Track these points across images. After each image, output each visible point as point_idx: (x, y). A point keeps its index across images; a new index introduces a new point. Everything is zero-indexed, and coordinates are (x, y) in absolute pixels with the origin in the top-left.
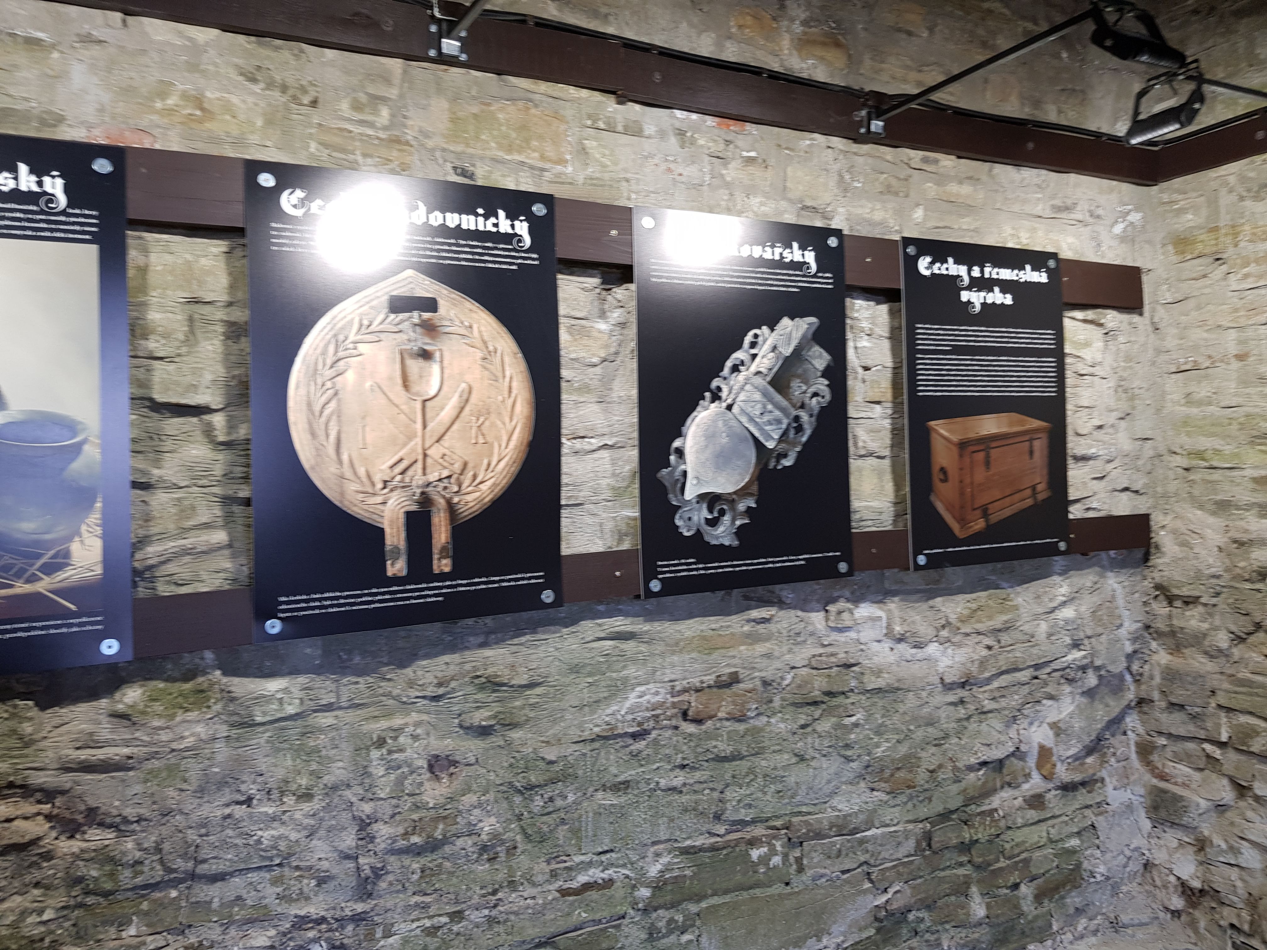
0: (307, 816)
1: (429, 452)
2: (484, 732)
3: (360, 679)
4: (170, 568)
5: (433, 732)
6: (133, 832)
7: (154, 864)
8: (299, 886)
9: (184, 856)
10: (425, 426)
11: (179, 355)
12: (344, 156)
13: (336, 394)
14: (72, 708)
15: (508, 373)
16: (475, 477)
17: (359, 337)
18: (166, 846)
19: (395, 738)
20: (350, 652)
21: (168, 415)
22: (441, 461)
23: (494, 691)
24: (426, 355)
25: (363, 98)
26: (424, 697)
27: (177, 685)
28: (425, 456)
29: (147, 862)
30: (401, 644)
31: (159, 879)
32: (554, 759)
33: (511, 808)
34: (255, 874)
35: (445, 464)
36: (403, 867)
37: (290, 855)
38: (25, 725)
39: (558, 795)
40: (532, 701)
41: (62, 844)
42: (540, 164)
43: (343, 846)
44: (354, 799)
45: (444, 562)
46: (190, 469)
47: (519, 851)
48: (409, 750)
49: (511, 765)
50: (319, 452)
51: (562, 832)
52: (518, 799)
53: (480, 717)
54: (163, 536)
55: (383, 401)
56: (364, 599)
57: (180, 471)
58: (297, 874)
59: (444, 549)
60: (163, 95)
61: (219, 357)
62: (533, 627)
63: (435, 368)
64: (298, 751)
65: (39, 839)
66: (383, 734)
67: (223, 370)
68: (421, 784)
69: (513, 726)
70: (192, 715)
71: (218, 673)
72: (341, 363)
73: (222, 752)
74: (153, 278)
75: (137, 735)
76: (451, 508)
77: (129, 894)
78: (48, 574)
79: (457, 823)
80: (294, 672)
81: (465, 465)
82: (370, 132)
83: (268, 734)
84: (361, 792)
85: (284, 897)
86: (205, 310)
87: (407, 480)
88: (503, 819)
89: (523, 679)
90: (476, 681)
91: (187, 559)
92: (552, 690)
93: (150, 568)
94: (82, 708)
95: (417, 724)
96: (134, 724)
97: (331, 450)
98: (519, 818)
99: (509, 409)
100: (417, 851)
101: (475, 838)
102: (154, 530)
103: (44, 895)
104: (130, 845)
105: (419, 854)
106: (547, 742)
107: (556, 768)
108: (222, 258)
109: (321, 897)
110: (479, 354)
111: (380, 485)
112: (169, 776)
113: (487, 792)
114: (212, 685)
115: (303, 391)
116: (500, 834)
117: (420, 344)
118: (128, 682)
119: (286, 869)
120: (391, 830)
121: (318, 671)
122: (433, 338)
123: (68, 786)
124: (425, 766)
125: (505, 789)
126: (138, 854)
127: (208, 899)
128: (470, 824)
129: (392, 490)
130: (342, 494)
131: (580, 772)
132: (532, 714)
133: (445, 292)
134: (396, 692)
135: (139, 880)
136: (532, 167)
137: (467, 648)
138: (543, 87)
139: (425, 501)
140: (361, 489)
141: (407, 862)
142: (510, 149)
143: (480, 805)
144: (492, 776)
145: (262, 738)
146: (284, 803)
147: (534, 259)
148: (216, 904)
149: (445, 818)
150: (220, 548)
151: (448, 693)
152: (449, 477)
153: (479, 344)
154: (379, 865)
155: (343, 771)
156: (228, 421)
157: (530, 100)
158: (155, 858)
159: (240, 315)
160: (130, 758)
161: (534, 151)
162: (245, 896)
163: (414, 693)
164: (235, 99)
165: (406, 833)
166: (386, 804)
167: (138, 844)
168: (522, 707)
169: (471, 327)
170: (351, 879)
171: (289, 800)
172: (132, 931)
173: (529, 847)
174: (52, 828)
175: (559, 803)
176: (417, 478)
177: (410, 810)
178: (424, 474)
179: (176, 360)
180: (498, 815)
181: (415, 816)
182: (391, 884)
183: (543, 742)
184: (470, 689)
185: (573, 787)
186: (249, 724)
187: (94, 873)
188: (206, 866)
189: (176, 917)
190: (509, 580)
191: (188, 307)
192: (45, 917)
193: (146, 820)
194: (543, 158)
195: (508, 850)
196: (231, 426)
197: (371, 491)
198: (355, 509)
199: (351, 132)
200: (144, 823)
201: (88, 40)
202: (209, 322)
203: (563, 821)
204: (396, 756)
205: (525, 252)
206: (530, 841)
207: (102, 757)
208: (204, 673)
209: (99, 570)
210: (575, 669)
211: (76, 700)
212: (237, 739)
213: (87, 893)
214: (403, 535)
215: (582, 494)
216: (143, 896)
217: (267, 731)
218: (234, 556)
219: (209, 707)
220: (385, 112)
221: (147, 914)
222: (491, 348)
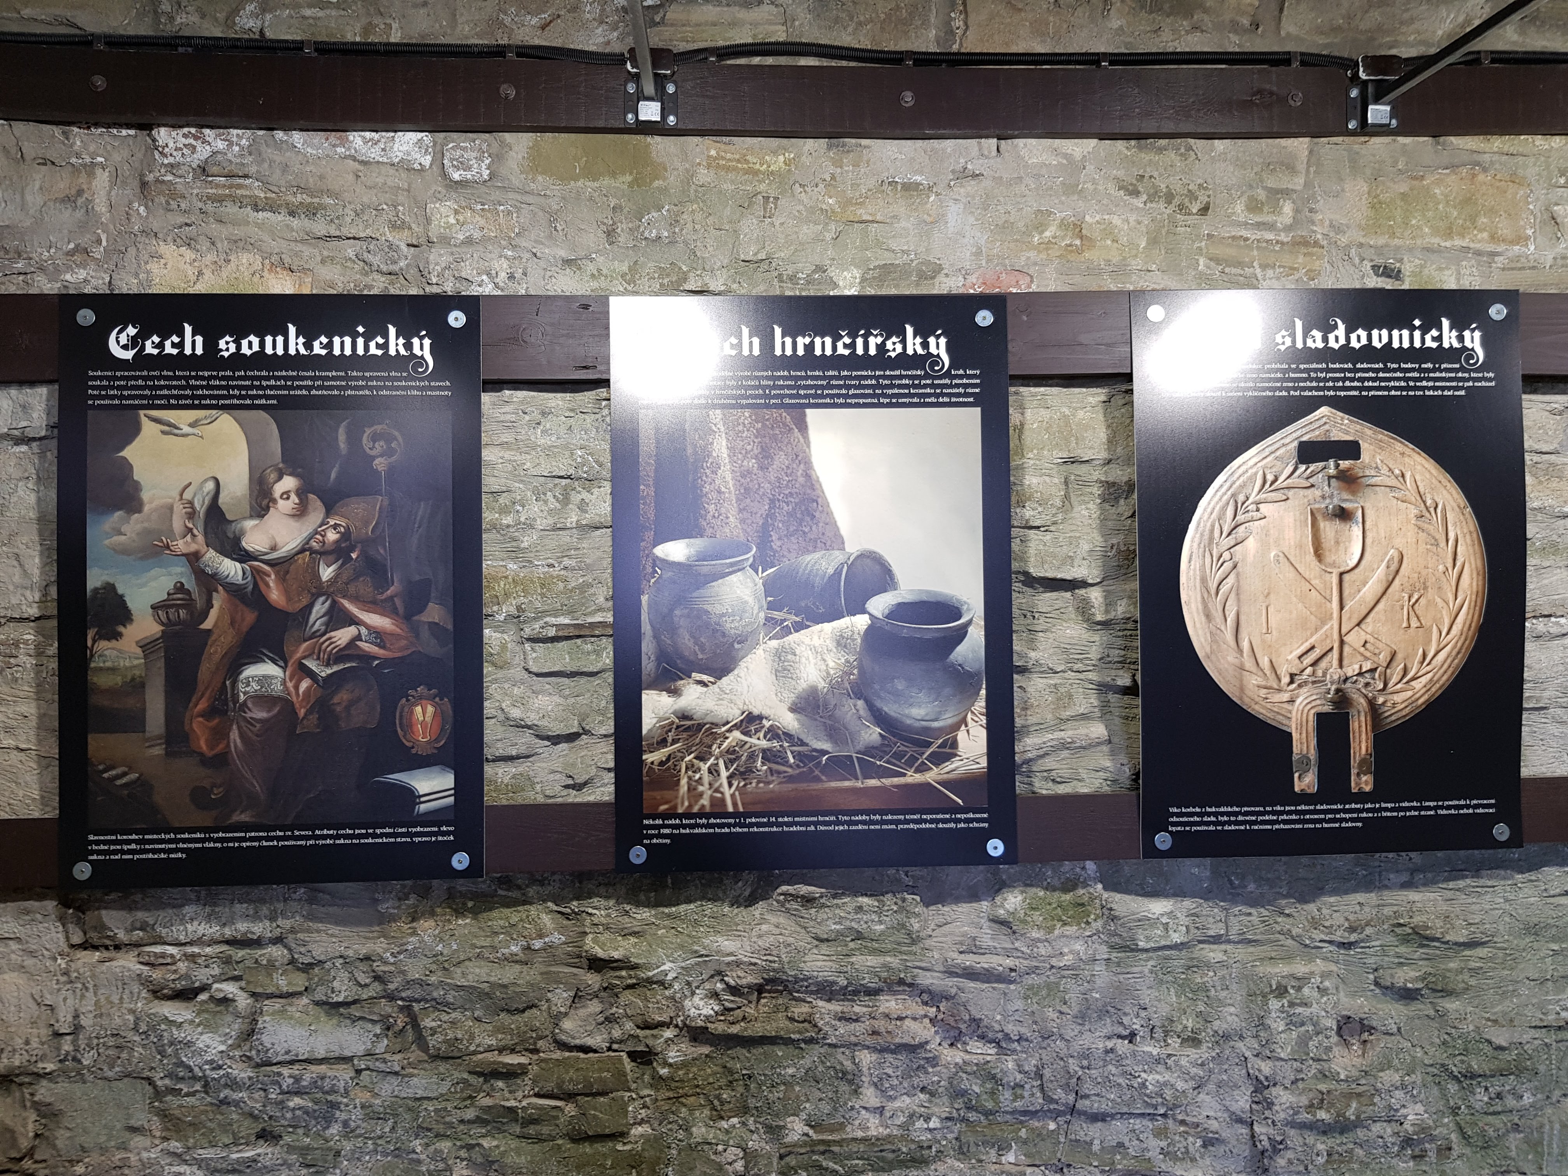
0: (1195, 1064)
1: (1345, 638)
2: (1407, 995)
3: (1253, 911)
4: (1049, 763)
5: (1341, 986)
6: (1014, 1051)
7: (1035, 1090)
8: (1185, 1144)
9: (1066, 1087)
10: (1342, 608)
11: (1055, 523)
12: (1239, 271)
13: (1235, 567)
14: (955, 907)
15: (1452, 536)
16: (1405, 671)
17: (1262, 496)
18: (1047, 1073)
19: (1299, 989)
20: (1243, 877)
21: (1041, 589)
22: (1362, 649)
23: (1422, 946)
24: (1343, 515)
25: (1261, 194)
26: (1330, 942)
27: (1057, 894)
28: (1342, 643)
29: (1027, 1086)
30: (1302, 873)
31: (1038, 1108)
32: (1504, 1044)
33: (1444, 1096)
34: (1138, 1121)
35: (1368, 654)
36: (1305, 1144)
37: (1176, 1106)
38: (912, 920)
39: (1509, 1091)
40: (1473, 965)
41: (945, 1052)
42: (1490, 248)
43: (1235, 1107)
44: (1248, 1054)
45: (1364, 778)
46: (1066, 651)
47: (1455, 1153)
48: (1315, 1005)
49: (1444, 1043)
50: (1214, 637)
51: (1514, 1140)
52: (1453, 1087)
53: (1405, 977)
54: (1041, 727)
55: (1291, 574)
56: (1267, 818)
57: (1055, 654)
58: (1182, 1129)
59: (1363, 762)
60: (1040, 227)
61: (1095, 523)
62: (1476, 870)
63: (1356, 531)
64: (1183, 987)
65: (927, 1043)
66: (1284, 982)
67: (1100, 539)
68: (1329, 1049)
69: (1448, 993)
70: (1071, 930)
71: (1100, 886)
72: (1241, 529)
73: (1103, 976)
74: (1029, 437)
75: (1017, 944)
76: (1374, 709)
77: (1008, 1117)
78: (937, 765)
79: (1374, 1104)
80: (1179, 893)
81: (1393, 655)
82: (1270, 236)
83: (1152, 963)
84: (1256, 1046)
85: (1168, 1153)
86: (1082, 469)
87: (1320, 673)
88: (1434, 1110)
89: (1461, 936)
90: (1398, 930)
91: (1065, 753)
92: (1500, 954)
93: (1028, 761)
94: (964, 908)
95: (1325, 975)
96: (1014, 932)
97: (1229, 636)
98: (1455, 1111)
99: (1454, 583)
100: (1325, 1130)
101: (1396, 1127)
102: (1032, 720)
103: (930, 1102)
104: (1011, 1065)
105: (1324, 1133)
106: (1495, 1021)
107: (1505, 1056)
108: (1100, 409)
109: (1208, 1161)
110: (1413, 511)
111: (1286, 680)
112: (1049, 995)
113: (1413, 1072)
114: (1092, 899)
115: (1196, 563)
116: (1430, 1127)
117: (1336, 501)
118: (1009, 887)
119: (1170, 1122)
120: (1292, 1099)
121: (1207, 895)
122: (1354, 493)
123: (953, 991)
124: (1335, 1028)
125: (1436, 1071)
126: (1019, 1077)
127: (1088, 1139)
128: (1390, 1107)
129: (1300, 686)
130: (1242, 689)
131: (1542, 1068)
132: (1473, 982)
133: (1369, 432)
134: (1295, 931)
135: (1018, 1104)
136: (1478, 253)
137: (1386, 887)
138: (1498, 143)
139: (1342, 700)
140: (1264, 683)
141: (1310, 1140)
142: (1449, 233)
143: (1403, 1087)
144: (1419, 1053)
145: (1145, 966)
146: (1168, 1045)
147: (1490, 380)
148: (1096, 1147)
149: (1359, 1095)
150: (1099, 744)
151: (1362, 941)
152: (1373, 671)
153: (1413, 496)
154: (1279, 1138)
155: (1236, 1019)
156: (1106, 597)
157: (1478, 164)
158: (1035, 1084)
159: (1120, 474)
160: (1012, 970)
161: (1481, 231)
162: (1127, 1144)
163: (1318, 935)
164: (1116, 220)
165: (1311, 1106)
166: (1287, 1066)
167: (1018, 1066)
168: (1460, 971)
169: (1403, 476)
170: (1244, 1147)
171: (1174, 1042)
172: (1011, 1157)
173: (1467, 1151)
174: (936, 1032)
175: (1510, 1102)
176: (1331, 670)
177: (1315, 1076)
178: (1341, 666)
179: (1052, 528)
180: (1426, 1104)
181: (1323, 1087)
182: (1290, 1162)
183: (1488, 1019)
184: (1390, 939)
185: (1532, 1085)
186: (1130, 948)
187: (977, 1089)
188: (1087, 1102)
189: (1055, 1153)
190: (1449, 808)
191: (1064, 467)
192: (932, 1125)
193: (1027, 1040)
194: (1493, 238)
195: (1439, 1150)
196: (1109, 604)
197: (1276, 686)
198: (1257, 707)
199: (1247, 239)
200: (1024, 1043)
201: (964, 175)
202: (1085, 484)
203: (1516, 1128)
204: (1299, 1010)
205: (1476, 371)
206: (1469, 1144)
207: (986, 966)
208: (1085, 885)
209: (984, 762)
210: (1533, 930)
211: (958, 900)
212: (1118, 964)
213: (969, 1108)
214: (1313, 742)
215: (1546, 694)
216: (1021, 1122)
217: (1151, 958)
218: (1113, 753)
219: (1088, 923)
220: (1288, 208)
221: (1025, 1142)
222: (1429, 502)
